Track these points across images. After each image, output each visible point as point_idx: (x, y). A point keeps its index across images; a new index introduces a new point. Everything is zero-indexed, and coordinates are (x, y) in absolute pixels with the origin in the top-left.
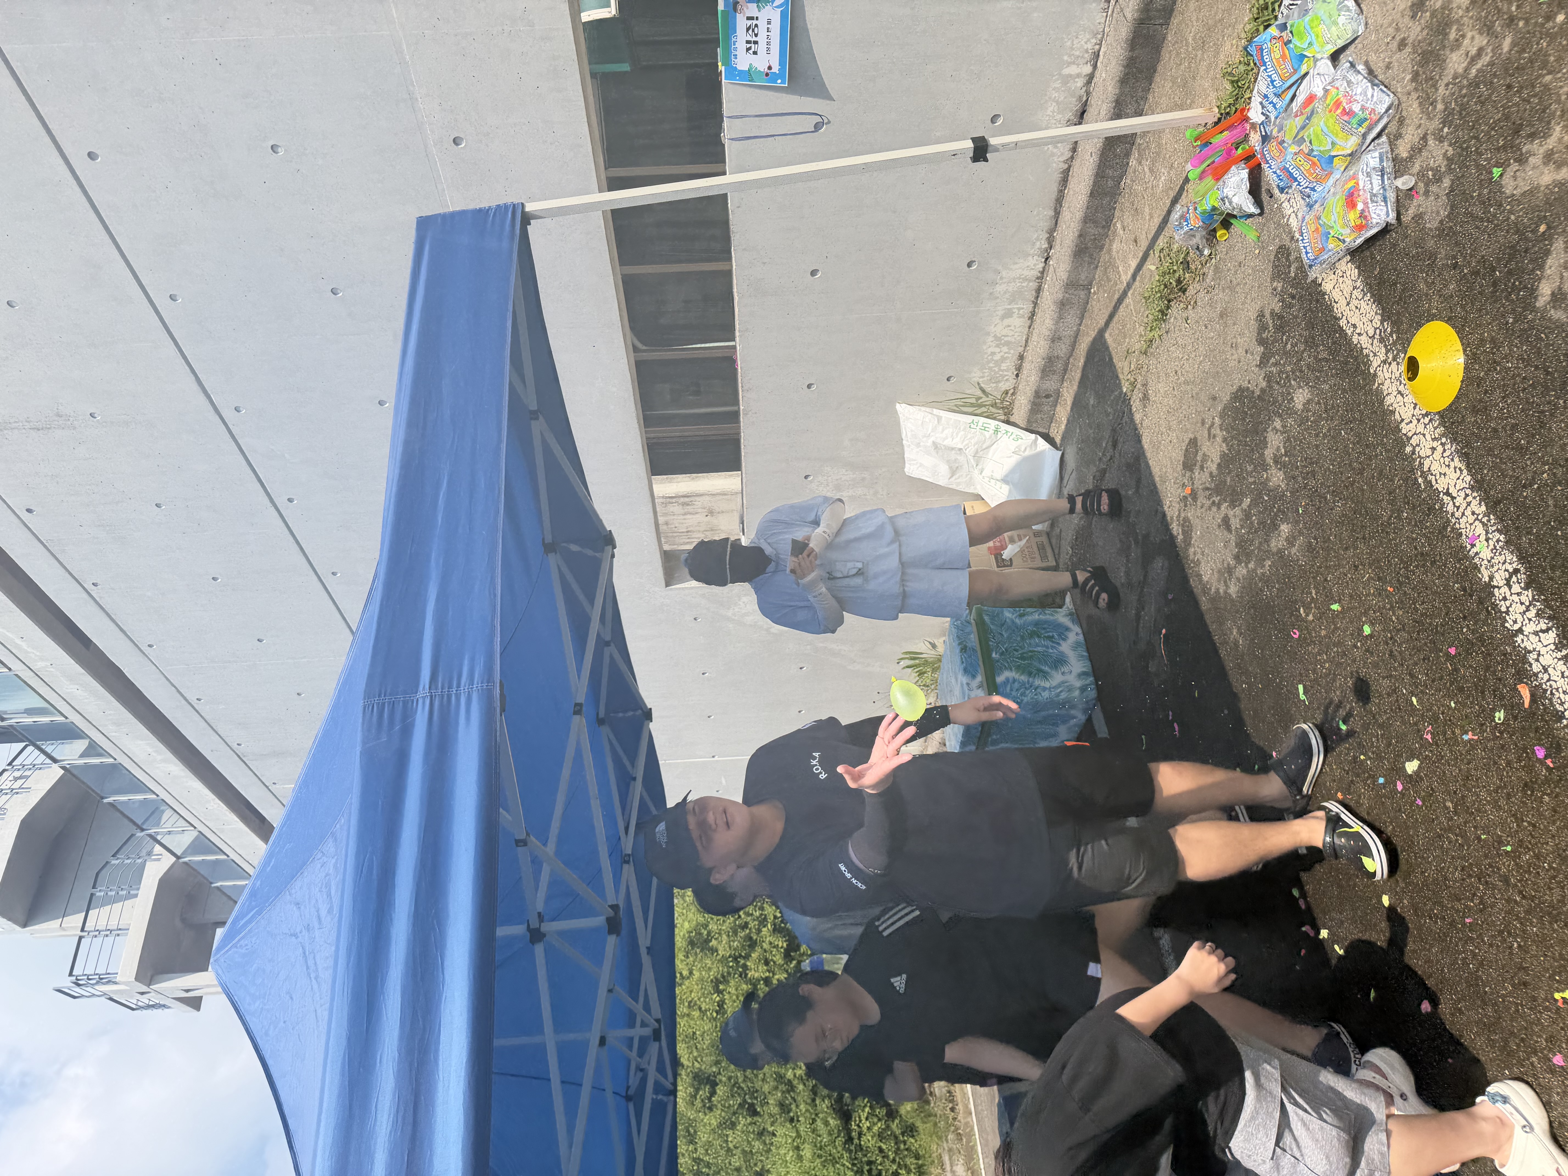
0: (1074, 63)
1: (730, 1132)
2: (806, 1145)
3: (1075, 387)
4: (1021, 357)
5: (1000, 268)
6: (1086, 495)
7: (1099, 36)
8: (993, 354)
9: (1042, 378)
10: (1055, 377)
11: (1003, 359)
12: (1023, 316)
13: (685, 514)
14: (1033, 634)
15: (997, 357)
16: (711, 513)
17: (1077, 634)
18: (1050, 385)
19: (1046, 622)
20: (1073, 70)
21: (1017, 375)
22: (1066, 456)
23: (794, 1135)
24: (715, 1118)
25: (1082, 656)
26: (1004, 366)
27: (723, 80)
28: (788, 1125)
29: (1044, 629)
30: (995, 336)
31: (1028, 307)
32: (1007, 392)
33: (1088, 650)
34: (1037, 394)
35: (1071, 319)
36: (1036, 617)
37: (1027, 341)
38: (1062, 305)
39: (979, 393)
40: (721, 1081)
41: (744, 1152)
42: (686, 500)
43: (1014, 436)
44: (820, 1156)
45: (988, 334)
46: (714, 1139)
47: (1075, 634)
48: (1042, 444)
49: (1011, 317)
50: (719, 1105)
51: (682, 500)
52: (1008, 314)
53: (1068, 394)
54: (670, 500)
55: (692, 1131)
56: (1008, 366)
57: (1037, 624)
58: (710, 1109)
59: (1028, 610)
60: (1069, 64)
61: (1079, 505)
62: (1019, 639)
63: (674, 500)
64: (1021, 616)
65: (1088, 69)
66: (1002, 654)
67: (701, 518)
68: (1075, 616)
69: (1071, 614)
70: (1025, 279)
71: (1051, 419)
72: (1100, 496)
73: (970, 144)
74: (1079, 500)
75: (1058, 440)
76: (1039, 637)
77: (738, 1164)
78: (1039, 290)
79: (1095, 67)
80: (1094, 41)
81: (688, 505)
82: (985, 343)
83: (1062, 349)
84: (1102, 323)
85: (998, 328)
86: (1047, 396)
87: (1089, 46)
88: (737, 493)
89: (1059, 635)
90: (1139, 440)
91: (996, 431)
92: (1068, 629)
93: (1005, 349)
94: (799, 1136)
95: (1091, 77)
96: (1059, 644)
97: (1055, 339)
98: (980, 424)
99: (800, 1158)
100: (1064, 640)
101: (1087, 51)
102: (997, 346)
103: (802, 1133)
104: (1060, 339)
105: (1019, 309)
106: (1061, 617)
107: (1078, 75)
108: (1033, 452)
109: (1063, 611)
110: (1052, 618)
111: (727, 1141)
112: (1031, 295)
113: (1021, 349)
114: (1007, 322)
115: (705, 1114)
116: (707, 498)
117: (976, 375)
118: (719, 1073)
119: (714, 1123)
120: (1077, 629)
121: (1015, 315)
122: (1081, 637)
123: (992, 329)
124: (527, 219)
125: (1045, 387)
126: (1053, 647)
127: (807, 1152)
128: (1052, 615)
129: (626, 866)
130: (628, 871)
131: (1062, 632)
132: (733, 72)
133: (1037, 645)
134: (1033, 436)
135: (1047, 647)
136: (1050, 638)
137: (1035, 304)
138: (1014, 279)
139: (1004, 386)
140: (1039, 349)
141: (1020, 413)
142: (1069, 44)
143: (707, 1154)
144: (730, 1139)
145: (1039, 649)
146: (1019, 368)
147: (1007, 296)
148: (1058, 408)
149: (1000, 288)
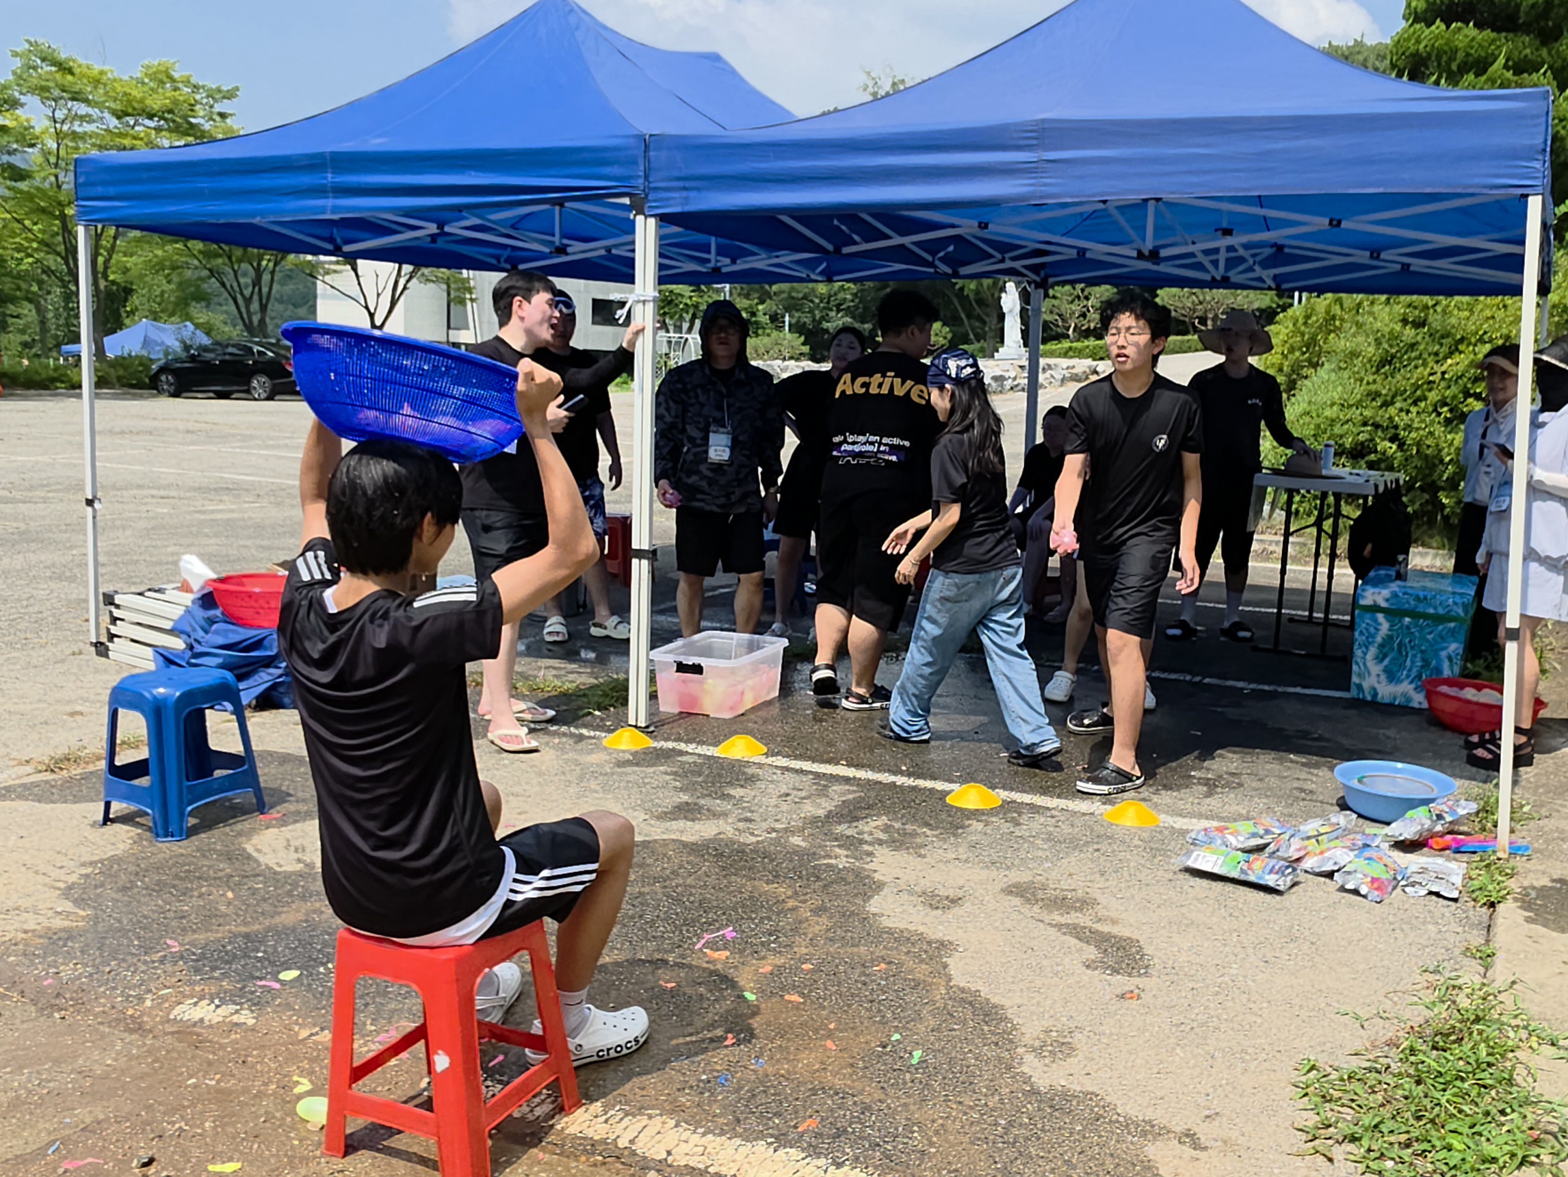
25: (1395, 698)
62: (1424, 647)
76: (1422, 667)
100: (1415, 689)
126: (1408, 676)
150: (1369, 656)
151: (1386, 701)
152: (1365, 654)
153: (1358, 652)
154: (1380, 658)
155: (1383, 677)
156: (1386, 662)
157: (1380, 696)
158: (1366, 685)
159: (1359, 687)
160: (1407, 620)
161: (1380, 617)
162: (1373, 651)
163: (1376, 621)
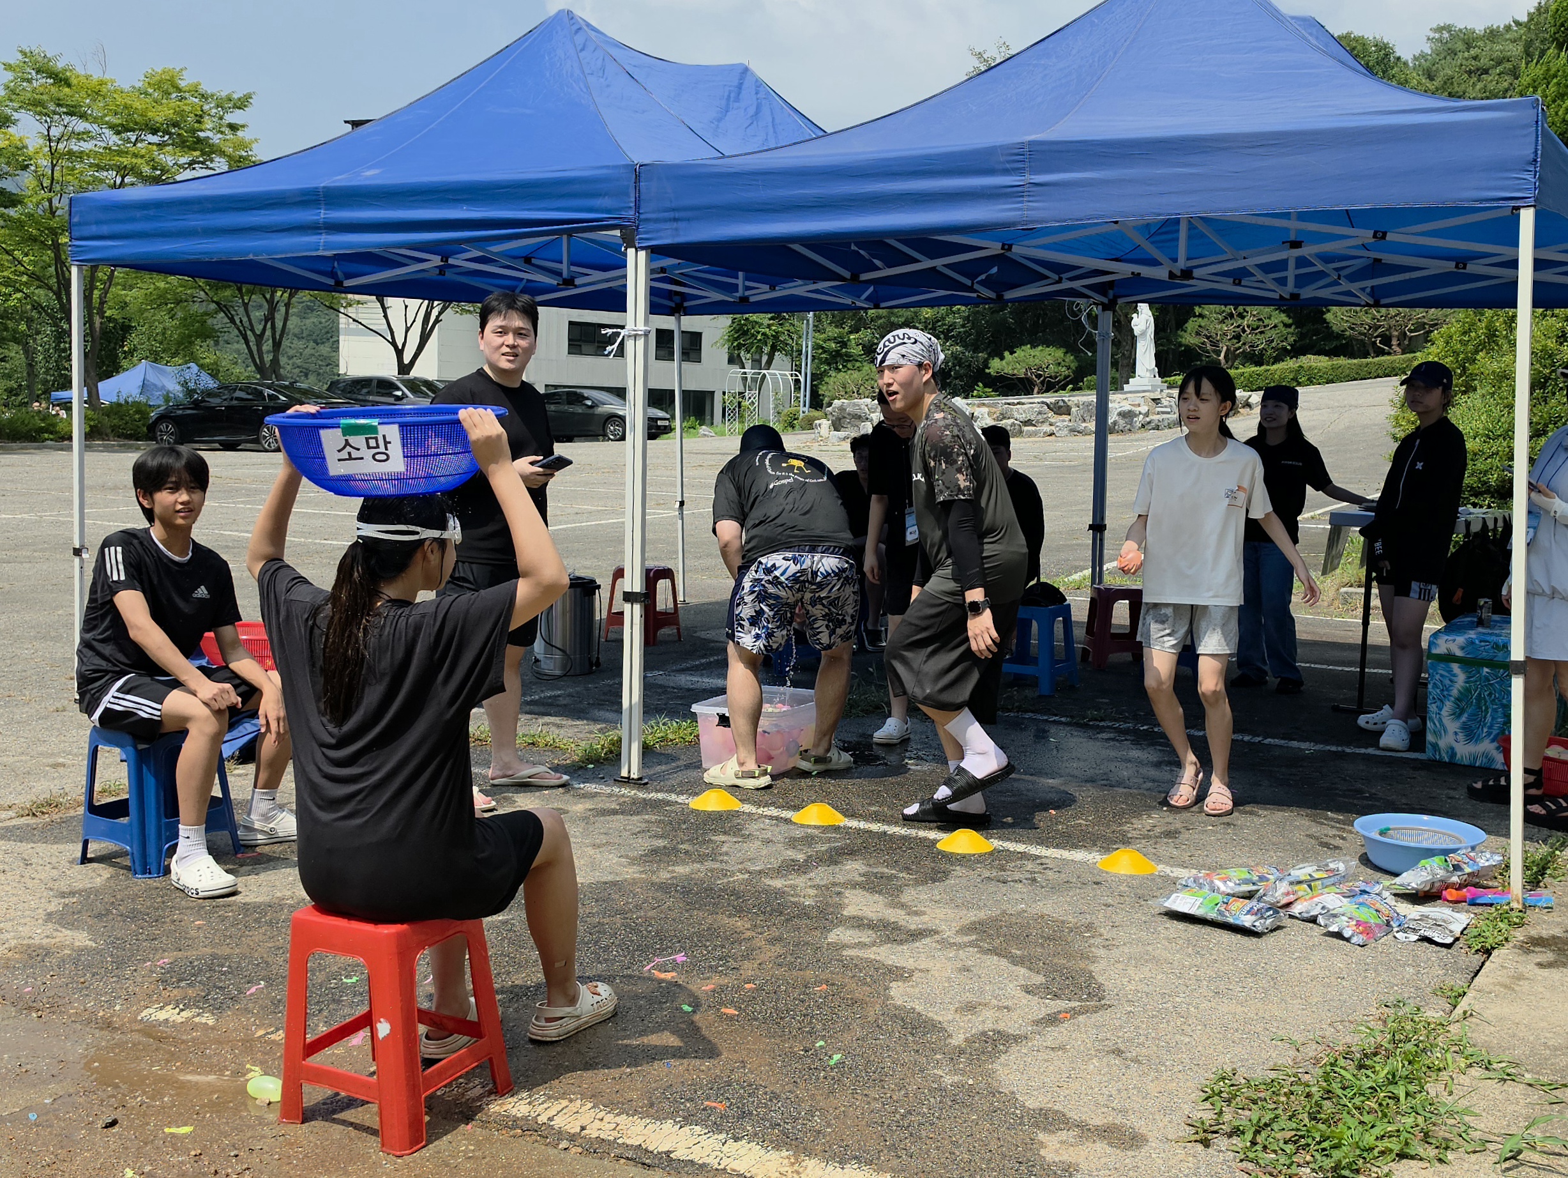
135: (1490, 727)
150: (1444, 713)
151: (1466, 762)
152: (1441, 710)
153: (1433, 708)
154: (1457, 714)
155: (1461, 737)
156: (1464, 718)
157: (1458, 756)
158: (1442, 744)
159: (1435, 746)
160: (1486, 670)
161: (1455, 667)
162: (1448, 706)
163: (1450, 671)
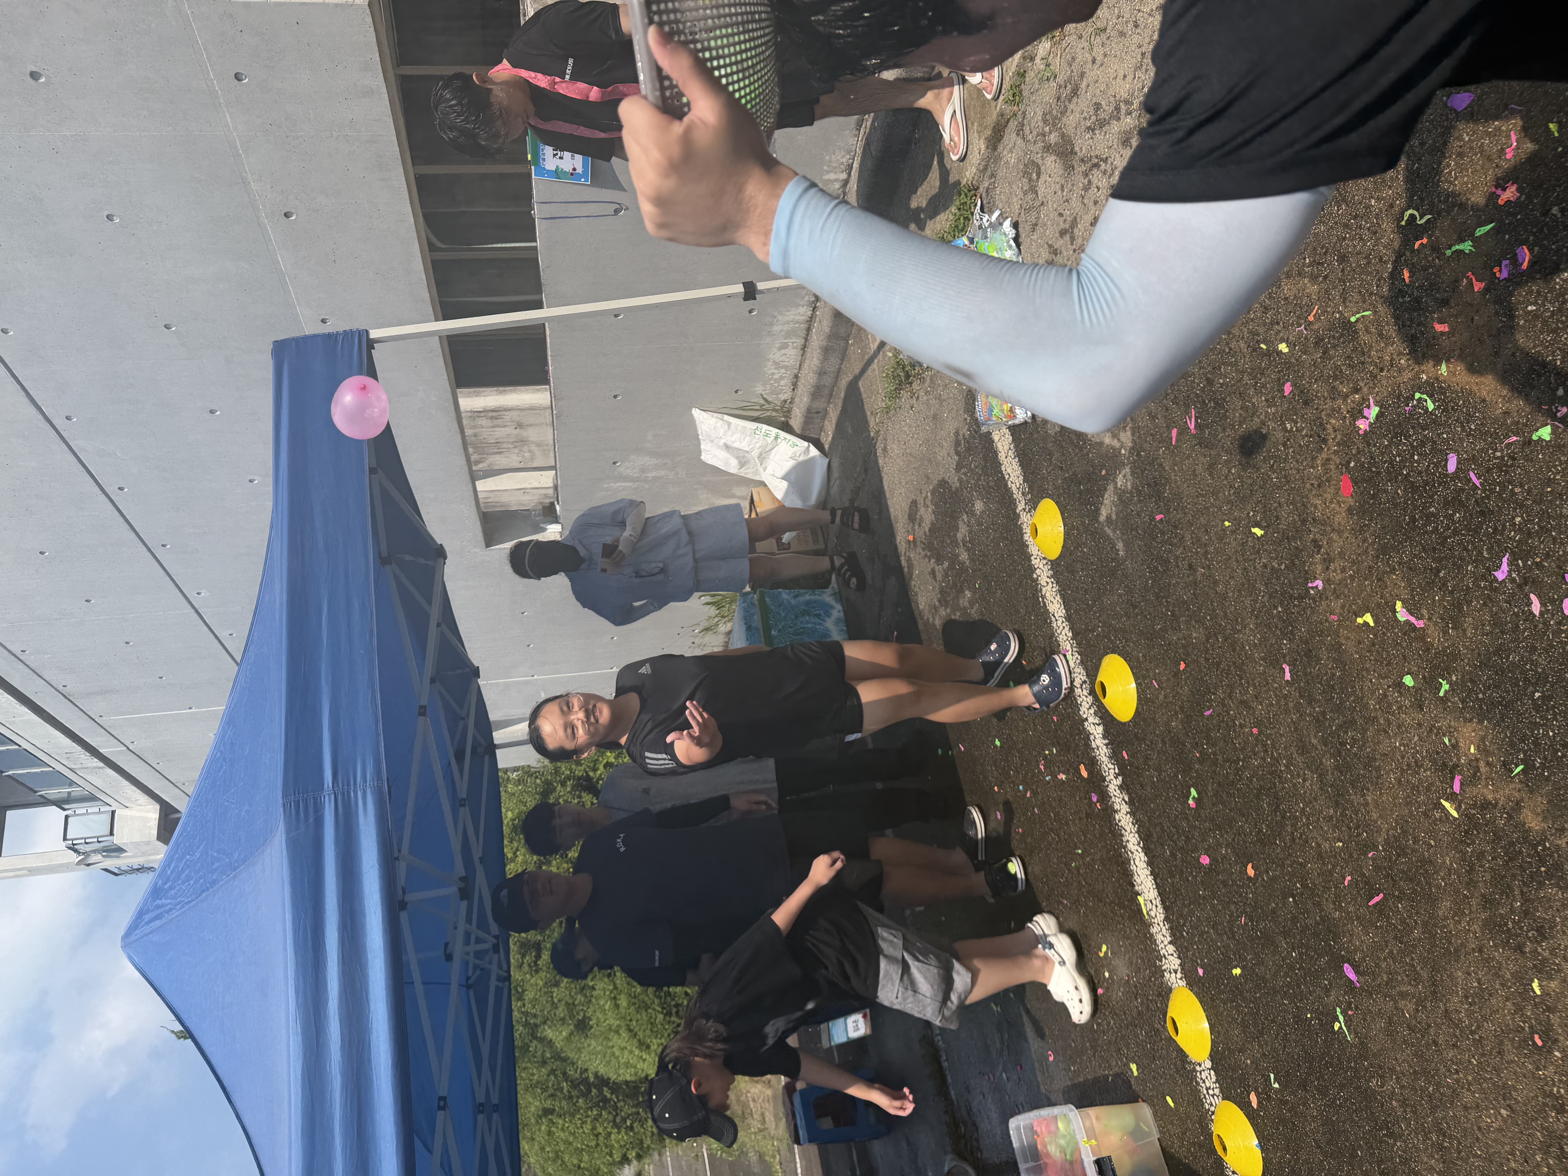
0: (832, 171)
1: (555, 989)
2: (622, 996)
3: (838, 412)
4: (796, 376)
5: (776, 314)
6: (844, 510)
7: (853, 154)
8: (773, 374)
9: (812, 400)
10: (823, 400)
11: (782, 378)
12: (796, 348)
13: (494, 427)
14: (804, 613)
15: (777, 376)
16: (520, 425)
17: (839, 611)
18: (820, 405)
19: (815, 602)
20: (832, 176)
21: (793, 389)
22: (832, 464)
23: (611, 987)
24: (541, 979)
25: (842, 630)
26: (782, 383)
27: (533, 176)
28: (606, 980)
29: (814, 607)
30: (774, 362)
31: (800, 342)
32: (785, 401)
33: (847, 626)
34: (809, 410)
35: (834, 360)
36: (807, 597)
37: (800, 365)
38: (826, 351)
39: (762, 402)
40: (545, 947)
41: (567, 1004)
42: (495, 414)
43: (791, 442)
44: (634, 1004)
45: (768, 360)
46: (540, 996)
47: (837, 611)
48: (814, 452)
49: (787, 348)
50: (544, 968)
51: (490, 414)
52: (784, 346)
53: (833, 415)
54: (477, 414)
55: (520, 990)
56: (786, 383)
57: (808, 603)
58: (537, 971)
59: (802, 591)
60: (828, 172)
61: (838, 519)
62: (793, 617)
63: (482, 414)
64: (796, 596)
65: (844, 176)
66: (780, 631)
67: (510, 430)
68: (839, 596)
69: (835, 594)
70: (797, 322)
71: (821, 429)
72: (853, 516)
73: (740, 288)
74: (839, 513)
75: (827, 447)
76: (809, 615)
77: (562, 1015)
78: (809, 329)
79: (849, 174)
80: (848, 157)
81: (497, 419)
82: (766, 366)
83: (828, 381)
84: (857, 371)
85: (776, 355)
86: (818, 413)
87: (844, 160)
88: (545, 408)
89: (825, 613)
90: (882, 482)
91: (776, 438)
92: (832, 607)
93: (783, 371)
94: (615, 988)
95: (846, 182)
96: (824, 620)
97: (821, 373)
98: (763, 430)
99: (617, 1006)
100: (829, 617)
101: (842, 163)
102: (776, 368)
103: (619, 986)
104: (825, 373)
105: (793, 343)
106: (827, 596)
107: (836, 180)
108: (806, 458)
109: (828, 591)
110: (820, 598)
111: (552, 997)
112: (803, 333)
113: (796, 371)
114: (783, 351)
115: (532, 976)
116: (516, 413)
117: (759, 389)
118: (544, 941)
119: (541, 983)
120: (839, 607)
121: (790, 348)
122: (842, 614)
123: (771, 356)
124: (371, 344)
125: (815, 406)
126: (820, 624)
127: (623, 1002)
128: (819, 595)
129: (462, 809)
130: (465, 813)
131: (827, 609)
132: (542, 171)
133: (808, 623)
134: (806, 444)
135: (815, 624)
136: (818, 616)
137: (806, 340)
138: (788, 322)
139: (783, 397)
140: (808, 378)
141: (796, 422)
142: (828, 158)
143: (534, 1007)
144: (555, 995)
145: (809, 625)
146: (795, 386)
147: (782, 333)
148: (826, 422)
149: (776, 328)
